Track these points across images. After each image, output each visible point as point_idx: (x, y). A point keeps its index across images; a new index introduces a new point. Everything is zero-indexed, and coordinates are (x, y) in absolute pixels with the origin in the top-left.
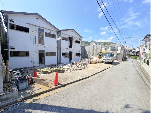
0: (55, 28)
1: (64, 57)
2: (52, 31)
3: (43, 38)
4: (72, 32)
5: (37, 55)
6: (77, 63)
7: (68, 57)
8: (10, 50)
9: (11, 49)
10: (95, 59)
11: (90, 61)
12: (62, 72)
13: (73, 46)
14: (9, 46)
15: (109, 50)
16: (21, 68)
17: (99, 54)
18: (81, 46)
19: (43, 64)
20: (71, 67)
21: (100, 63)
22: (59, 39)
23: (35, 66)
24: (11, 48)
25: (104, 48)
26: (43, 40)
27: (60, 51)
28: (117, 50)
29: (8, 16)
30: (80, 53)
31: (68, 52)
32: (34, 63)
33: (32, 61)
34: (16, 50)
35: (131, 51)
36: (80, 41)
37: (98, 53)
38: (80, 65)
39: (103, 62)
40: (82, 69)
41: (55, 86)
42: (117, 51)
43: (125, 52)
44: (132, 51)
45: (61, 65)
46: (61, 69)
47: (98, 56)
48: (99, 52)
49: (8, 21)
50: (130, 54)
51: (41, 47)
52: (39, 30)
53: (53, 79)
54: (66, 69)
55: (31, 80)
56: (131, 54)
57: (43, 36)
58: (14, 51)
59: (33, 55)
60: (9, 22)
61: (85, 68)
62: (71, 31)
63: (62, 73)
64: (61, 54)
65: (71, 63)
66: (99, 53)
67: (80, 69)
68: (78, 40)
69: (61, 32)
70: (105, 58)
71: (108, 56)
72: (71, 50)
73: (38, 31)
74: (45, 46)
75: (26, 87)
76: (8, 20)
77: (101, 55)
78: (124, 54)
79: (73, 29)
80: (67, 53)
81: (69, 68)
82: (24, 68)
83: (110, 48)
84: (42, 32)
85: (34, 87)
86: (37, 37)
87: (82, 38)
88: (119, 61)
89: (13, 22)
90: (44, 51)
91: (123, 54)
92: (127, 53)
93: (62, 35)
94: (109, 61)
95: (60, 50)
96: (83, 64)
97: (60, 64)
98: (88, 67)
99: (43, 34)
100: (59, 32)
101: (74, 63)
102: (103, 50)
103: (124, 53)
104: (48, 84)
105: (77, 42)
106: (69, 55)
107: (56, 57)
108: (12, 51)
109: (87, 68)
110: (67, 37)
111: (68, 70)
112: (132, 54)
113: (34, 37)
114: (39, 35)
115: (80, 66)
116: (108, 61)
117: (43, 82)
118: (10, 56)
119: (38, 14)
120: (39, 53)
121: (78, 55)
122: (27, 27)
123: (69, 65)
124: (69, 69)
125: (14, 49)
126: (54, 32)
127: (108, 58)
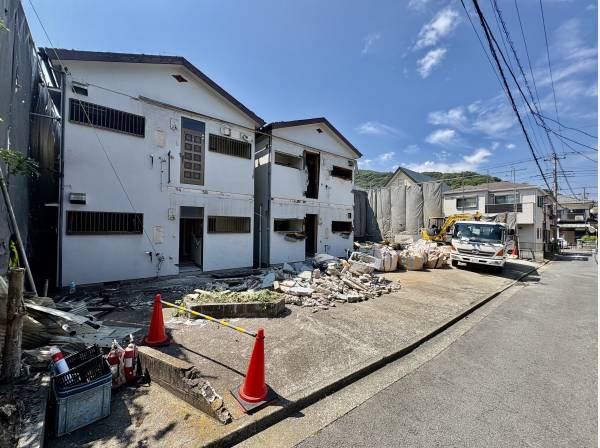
0: (251, 114)
1: (283, 237)
2: (236, 128)
3: (200, 158)
4: (319, 131)
5: (174, 229)
6: (340, 268)
7: (301, 238)
8: (67, 207)
9: (73, 202)
10: (420, 247)
11: (400, 258)
12: (279, 311)
13: (321, 190)
14: (66, 191)
15: (476, 208)
16: (106, 284)
17: (434, 226)
18: (354, 191)
19: (197, 266)
20: (314, 284)
21: (445, 266)
22: (264, 160)
23: (163, 273)
24: (73, 197)
25: (455, 201)
26: (200, 167)
27: (268, 212)
28: (520, 208)
29: (66, 69)
30: (352, 220)
31: (302, 217)
32: (160, 260)
33: (150, 254)
34: (92, 206)
35: (581, 212)
36: (349, 168)
37: (426, 223)
38: (354, 275)
39: (455, 263)
40: (367, 299)
41: (250, 413)
42: (519, 215)
43: (551, 218)
44: (587, 212)
45: (272, 275)
46: (275, 299)
47: (426, 235)
48: (429, 216)
49: (64, 90)
50: (574, 226)
51: (192, 196)
52: (186, 123)
53: (239, 358)
54: (296, 298)
55: (129, 363)
56: (578, 226)
57: (200, 149)
58: (84, 213)
59: (158, 228)
60: (70, 94)
61: (380, 294)
62: (316, 126)
63: (277, 316)
64: (269, 226)
65: (315, 267)
66: (433, 222)
67: (360, 300)
68: (344, 165)
69: (274, 132)
70: (470, 247)
71: (482, 235)
72: (311, 206)
73: (179, 127)
74: (206, 192)
75: (97, 415)
76: (64, 85)
77: (440, 232)
78: (548, 228)
79: (323, 120)
80: (296, 220)
81: (309, 290)
82: (118, 282)
83: (482, 202)
84: (197, 133)
85: (140, 414)
86: (177, 151)
87: (360, 155)
88: (529, 259)
89: (85, 92)
90: (201, 210)
91: (544, 224)
92: (561, 222)
93: (277, 146)
94: (489, 261)
95: (269, 208)
96: (368, 271)
97: (266, 265)
98: (392, 286)
99: (201, 140)
100: (264, 133)
101: (331, 266)
102: (450, 208)
103: (549, 222)
104: (216, 399)
105: (338, 172)
106: (302, 228)
107: (250, 237)
108: (75, 213)
109: (390, 290)
110: (298, 152)
111: (306, 301)
112: (588, 225)
113: (163, 153)
114: (186, 146)
115: (358, 280)
116: (483, 258)
117: (190, 382)
118: (68, 234)
119: (182, 61)
120: (181, 220)
121: (339, 227)
122: (139, 113)
123: (307, 274)
124: (306, 295)
125: (83, 203)
126: (244, 132)
127: (486, 248)
